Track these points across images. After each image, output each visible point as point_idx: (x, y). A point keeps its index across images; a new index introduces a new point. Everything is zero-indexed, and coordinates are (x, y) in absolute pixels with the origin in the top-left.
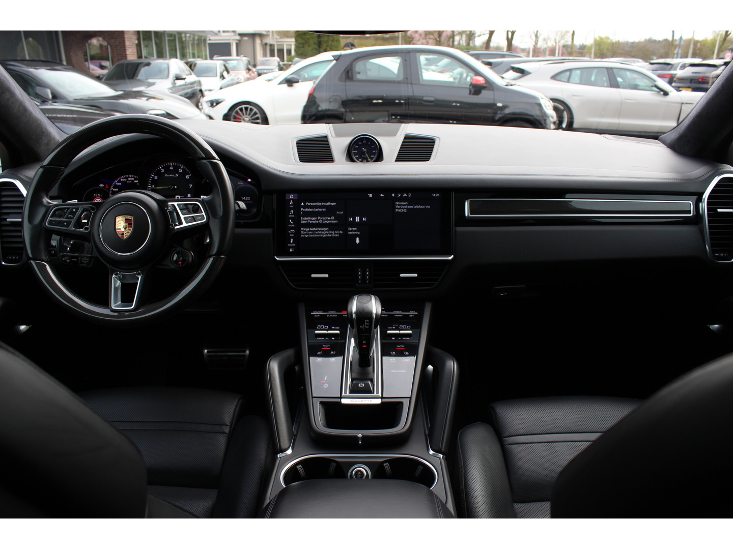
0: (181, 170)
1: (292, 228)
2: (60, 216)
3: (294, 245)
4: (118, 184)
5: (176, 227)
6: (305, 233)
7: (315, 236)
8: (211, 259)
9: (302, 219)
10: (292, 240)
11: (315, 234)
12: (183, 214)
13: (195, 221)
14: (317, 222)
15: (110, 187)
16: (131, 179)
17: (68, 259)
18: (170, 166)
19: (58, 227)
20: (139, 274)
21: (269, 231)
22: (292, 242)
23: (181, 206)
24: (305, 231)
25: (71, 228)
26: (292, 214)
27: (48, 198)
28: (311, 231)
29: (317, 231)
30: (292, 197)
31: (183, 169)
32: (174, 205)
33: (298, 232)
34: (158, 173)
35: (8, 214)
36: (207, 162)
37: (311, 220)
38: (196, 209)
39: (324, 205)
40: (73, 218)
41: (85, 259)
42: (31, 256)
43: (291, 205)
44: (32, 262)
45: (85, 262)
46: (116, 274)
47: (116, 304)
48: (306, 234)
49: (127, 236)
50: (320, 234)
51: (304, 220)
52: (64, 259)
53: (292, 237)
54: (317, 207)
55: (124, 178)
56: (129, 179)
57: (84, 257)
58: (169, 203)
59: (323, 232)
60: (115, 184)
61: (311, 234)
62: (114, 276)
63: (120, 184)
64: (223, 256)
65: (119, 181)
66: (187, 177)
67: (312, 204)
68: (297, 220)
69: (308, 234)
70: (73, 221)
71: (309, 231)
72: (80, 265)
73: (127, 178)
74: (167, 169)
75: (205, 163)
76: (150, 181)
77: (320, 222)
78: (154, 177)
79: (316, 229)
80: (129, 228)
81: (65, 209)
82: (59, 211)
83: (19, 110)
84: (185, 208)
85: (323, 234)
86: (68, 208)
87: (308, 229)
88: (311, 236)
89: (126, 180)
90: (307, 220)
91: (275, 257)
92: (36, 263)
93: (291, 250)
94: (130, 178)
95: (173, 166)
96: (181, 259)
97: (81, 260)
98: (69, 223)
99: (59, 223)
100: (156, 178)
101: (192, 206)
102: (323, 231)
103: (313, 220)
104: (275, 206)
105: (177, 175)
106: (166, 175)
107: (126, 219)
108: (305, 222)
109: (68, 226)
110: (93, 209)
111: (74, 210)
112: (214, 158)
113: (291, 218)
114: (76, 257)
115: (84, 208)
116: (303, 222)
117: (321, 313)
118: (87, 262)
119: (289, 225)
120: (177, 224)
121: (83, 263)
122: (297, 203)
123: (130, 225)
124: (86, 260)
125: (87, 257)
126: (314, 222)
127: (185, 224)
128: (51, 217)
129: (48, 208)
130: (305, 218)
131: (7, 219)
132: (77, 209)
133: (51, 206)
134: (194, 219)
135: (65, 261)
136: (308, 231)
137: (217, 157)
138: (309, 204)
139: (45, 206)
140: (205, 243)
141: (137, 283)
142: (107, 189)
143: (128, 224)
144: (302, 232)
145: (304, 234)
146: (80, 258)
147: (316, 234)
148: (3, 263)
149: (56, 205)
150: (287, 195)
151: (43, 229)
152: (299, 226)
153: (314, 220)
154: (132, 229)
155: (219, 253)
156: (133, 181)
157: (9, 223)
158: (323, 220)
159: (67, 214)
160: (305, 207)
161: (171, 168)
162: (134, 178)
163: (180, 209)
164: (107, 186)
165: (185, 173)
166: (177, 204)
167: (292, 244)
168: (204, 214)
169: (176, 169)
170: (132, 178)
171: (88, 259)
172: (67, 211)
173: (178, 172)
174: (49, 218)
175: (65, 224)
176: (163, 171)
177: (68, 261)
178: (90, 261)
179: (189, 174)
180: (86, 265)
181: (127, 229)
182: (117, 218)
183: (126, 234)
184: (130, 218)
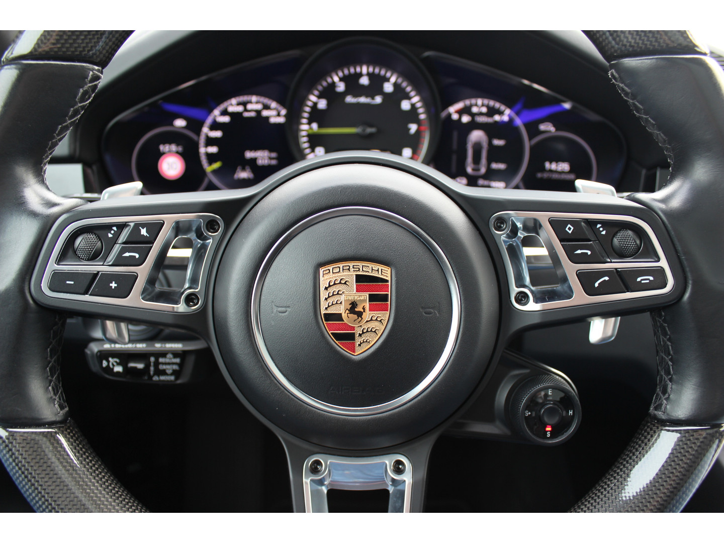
0: (388, 88)
2: (94, 256)
4: (221, 119)
12: (575, 259)
13: (629, 290)
15: (199, 126)
16: (255, 106)
17: (118, 364)
18: (362, 75)
19: (87, 298)
23: (570, 229)
25: (137, 300)
31: (395, 84)
34: (329, 93)
40: (140, 262)
41: (169, 358)
45: (169, 369)
49: (365, 347)
52: (105, 364)
55: (239, 104)
56: (249, 107)
57: (163, 354)
60: (214, 119)
63: (226, 119)
65: (225, 113)
66: (406, 105)
70: (144, 274)
72: (156, 378)
73: (244, 104)
74: (352, 81)
76: (307, 112)
78: (316, 104)
80: (376, 314)
81: (108, 227)
82: (92, 237)
84: (585, 239)
86: (121, 226)
89: (240, 108)
94: (251, 103)
95: (368, 74)
97: (157, 364)
98: (127, 283)
99: (90, 283)
100: (323, 104)
105: (378, 100)
106: (349, 99)
107: (360, 279)
109: (122, 293)
110: (212, 225)
111: (144, 232)
114: (141, 355)
115: (177, 224)
118: (176, 367)
121: (164, 373)
123: (378, 300)
124: (170, 365)
125: (176, 354)
127: (581, 298)
128: (59, 260)
132: (155, 229)
133: (57, 216)
134: (622, 281)
135: (109, 370)
139: (34, 214)
146: (152, 359)
149: (73, 214)
154: (387, 317)
156: (258, 112)
159: (117, 248)
161: (364, 81)
162: (263, 104)
166: (552, 222)
168: (664, 263)
169: (377, 82)
170: (257, 102)
171: (178, 360)
172: (117, 236)
173: (380, 91)
174: (52, 266)
175: (113, 285)
176: (341, 87)
177: (118, 369)
178: (181, 365)
179: (409, 98)
180: (172, 378)
181: (367, 315)
182: (321, 271)
183: (364, 338)
184: (375, 274)
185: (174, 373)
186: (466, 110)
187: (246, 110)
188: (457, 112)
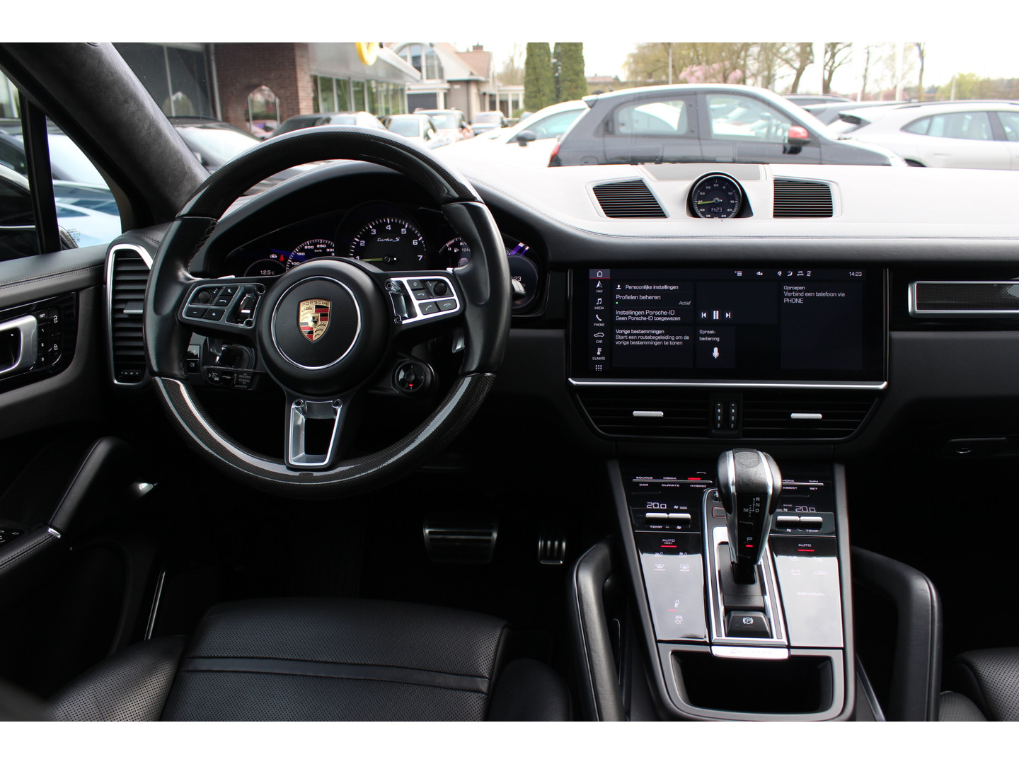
0: (404, 231)
1: (599, 329)
2: (206, 301)
3: (604, 358)
4: (300, 254)
5: (404, 322)
6: (622, 337)
7: (642, 343)
8: (468, 380)
9: (617, 313)
10: (599, 350)
11: (640, 340)
12: (418, 299)
13: (440, 311)
14: (645, 319)
15: (286, 259)
16: (321, 246)
17: (217, 376)
18: (387, 224)
19: (202, 320)
20: (337, 404)
21: (557, 333)
22: (599, 353)
23: (415, 284)
24: (623, 334)
25: (224, 322)
26: (599, 305)
27: (187, 270)
28: (634, 335)
29: (644, 335)
30: (600, 274)
31: (408, 229)
32: (401, 284)
33: (610, 337)
34: (367, 236)
35: (125, 301)
36: (463, 207)
37: (633, 316)
38: (441, 290)
39: (656, 290)
40: (226, 305)
41: (245, 376)
42: (155, 368)
43: (599, 288)
44: (157, 379)
45: (244, 381)
46: (298, 404)
47: (296, 455)
48: (625, 340)
49: (318, 337)
50: (650, 340)
51: (622, 315)
52: (210, 375)
53: (599, 345)
54: (644, 292)
55: (310, 245)
56: (318, 246)
57: (242, 373)
58: (392, 279)
59: (653, 338)
60: (296, 254)
61: (633, 340)
62: (293, 406)
63: (303, 254)
64: (488, 374)
65: (301, 250)
66: (415, 242)
67: (635, 287)
68: (609, 315)
69: (629, 340)
70: (227, 310)
71: (630, 334)
72: (236, 386)
73: (315, 245)
74: (381, 228)
75: (457, 208)
76: (353, 249)
77: (649, 319)
78: (358, 243)
79: (643, 332)
80: (323, 322)
81: (214, 288)
82: (204, 293)
83: (150, 133)
84: (422, 288)
85: (654, 340)
86: (220, 288)
87: (628, 332)
88: (633, 343)
89: (312, 247)
90: (627, 316)
91: (570, 379)
92: (163, 380)
93: (599, 367)
94: (320, 244)
95: (391, 223)
96: (413, 378)
97: (238, 378)
98: (219, 314)
99: (203, 313)
100: (363, 243)
101: (436, 283)
102: (655, 335)
103: (637, 315)
104: (570, 292)
105: (398, 239)
106: (379, 240)
107: (317, 307)
108: (623, 319)
109: (218, 318)
110: (260, 289)
111: (229, 291)
112: (474, 199)
113: (599, 312)
114: (230, 373)
115: (245, 288)
116: (620, 319)
117: (650, 479)
118: (248, 381)
119: (595, 324)
120: (406, 315)
121: (241, 384)
122: (609, 285)
123: (324, 316)
124: (245, 379)
125: (249, 373)
126: (638, 319)
127: (420, 316)
128: (191, 303)
129: (187, 288)
130: (622, 313)
131: (123, 309)
132: (234, 290)
133: (191, 284)
134: (438, 307)
135: (212, 379)
136: (628, 335)
137: (479, 198)
138: (630, 287)
139: (182, 284)
140: (454, 352)
141: (334, 420)
142: (282, 262)
143: (321, 315)
144: (618, 337)
145: (621, 340)
146: (236, 375)
147: (643, 340)
148: (116, 382)
149: (199, 283)
150: (591, 271)
151: (178, 322)
152: (612, 325)
153: (639, 316)
154: (327, 323)
155: (482, 369)
156: (324, 249)
157: (126, 316)
158: (654, 315)
159: (217, 298)
160: (624, 292)
161: (389, 227)
162: (327, 244)
163: (412, 290)
164: (282, 258)
165: (411, 235)
166: (408, 281)
167: (599, 356)
168: (455, 297)
169: (396, 228)
170: (323, 244)
171: (249, 377)
172: (217, 292)
173: (399, 234)
174: (187, 305)
175: (214, 314)
176: (374, 232)
177: (217, 379)
178: (252, 380)
179: (418, 238)
180: (246, 387)
181: (319, 323)
182: (301, 304)
183: (317, 333)
184: (325, 305)
185: (247, 384)
186: (456, 245)
187: (316, 248)
188: (450, 246)
